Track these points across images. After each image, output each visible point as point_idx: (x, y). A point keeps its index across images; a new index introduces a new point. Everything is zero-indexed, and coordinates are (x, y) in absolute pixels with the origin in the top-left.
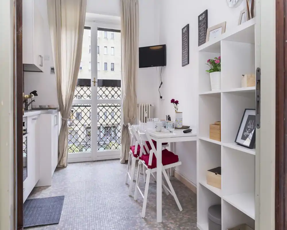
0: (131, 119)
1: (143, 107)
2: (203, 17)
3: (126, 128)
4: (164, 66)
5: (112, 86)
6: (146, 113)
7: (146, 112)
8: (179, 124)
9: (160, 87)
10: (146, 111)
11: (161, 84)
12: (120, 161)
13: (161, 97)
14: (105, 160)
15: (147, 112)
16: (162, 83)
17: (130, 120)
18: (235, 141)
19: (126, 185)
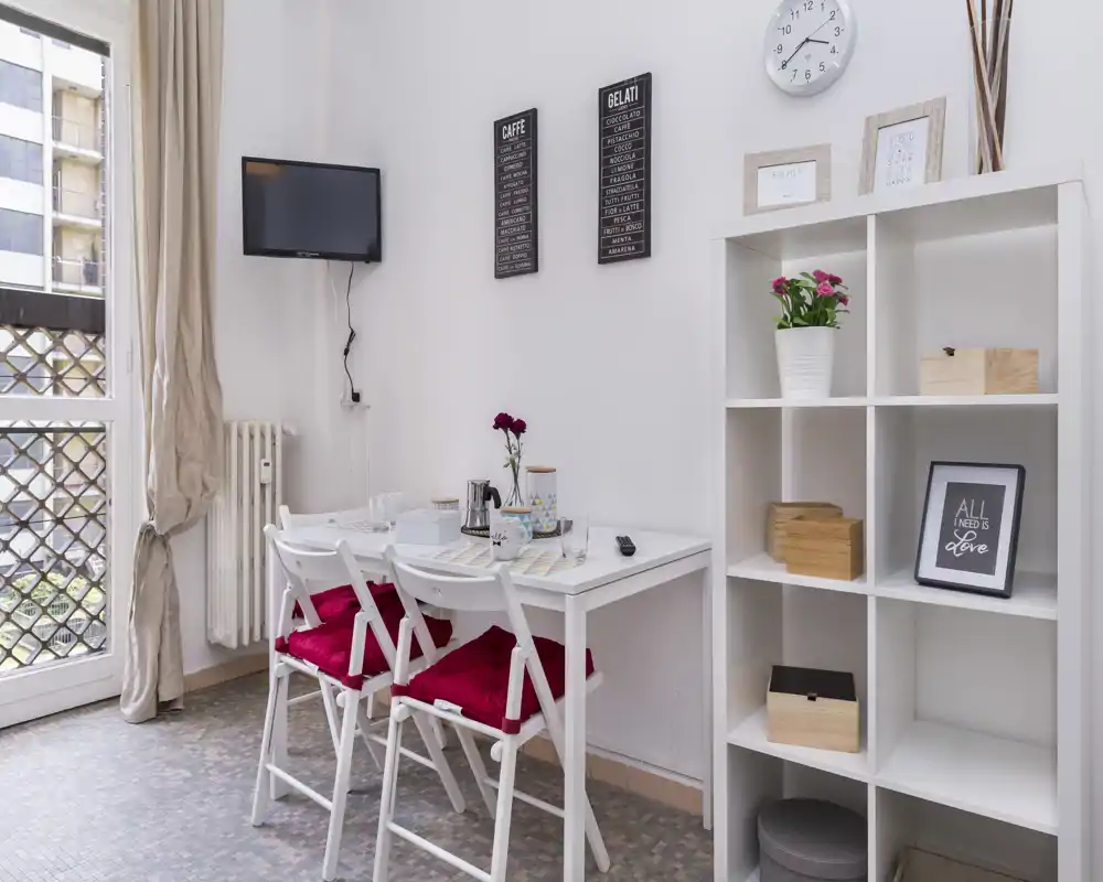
0: (196, 497)
1: (252, 438)
2: (627, 98)
3: (158, 544)
4: (372, 264)
5: (18, 326)
6: (266, 464)
7: (265, 460)
9: (346, 352)
10: (263, 456)
11: (350, 340)
12: (128, 710)
13: (356, 397)
14: (21, 726)
15: (268, 459)
16: (352, 334)
17: (189, 501)
18: (916, 578)
19: (265, 832)
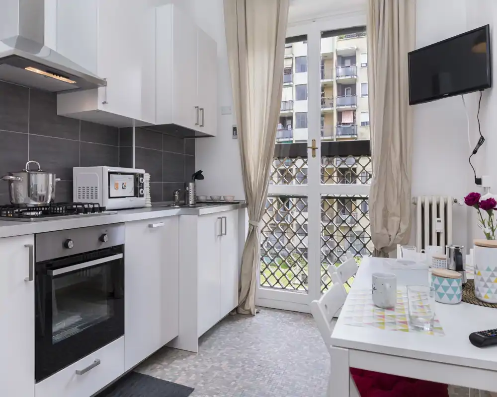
1: (431, 206)
6: (439, 221)
7: (438, 219)
8: (486, 290)
9: (475, 152)
10: (438, 216)
11: (480, 144)
13: (478, 182)
15: (442, 219)
16: (483, 139)
